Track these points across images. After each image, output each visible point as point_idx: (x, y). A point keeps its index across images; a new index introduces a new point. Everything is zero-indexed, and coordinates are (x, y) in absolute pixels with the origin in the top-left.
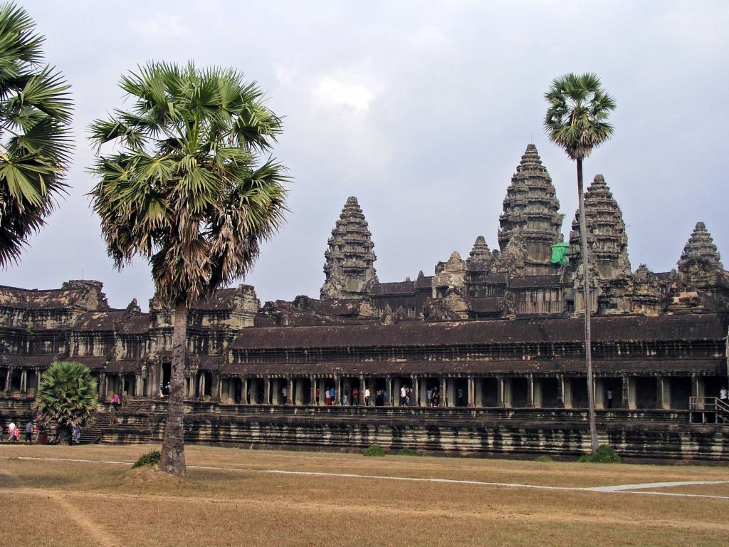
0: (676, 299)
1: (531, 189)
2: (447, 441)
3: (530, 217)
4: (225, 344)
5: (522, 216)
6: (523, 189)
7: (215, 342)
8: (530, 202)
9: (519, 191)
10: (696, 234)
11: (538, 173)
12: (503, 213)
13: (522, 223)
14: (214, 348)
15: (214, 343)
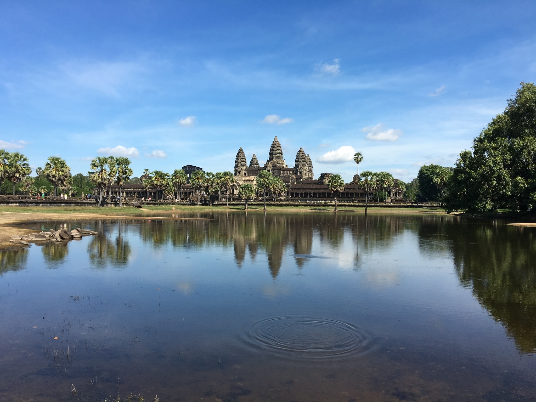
8: (277, 150)
9: (275, 147)
11: (278, 143)
12: (270, 152)
13: (276, 154)
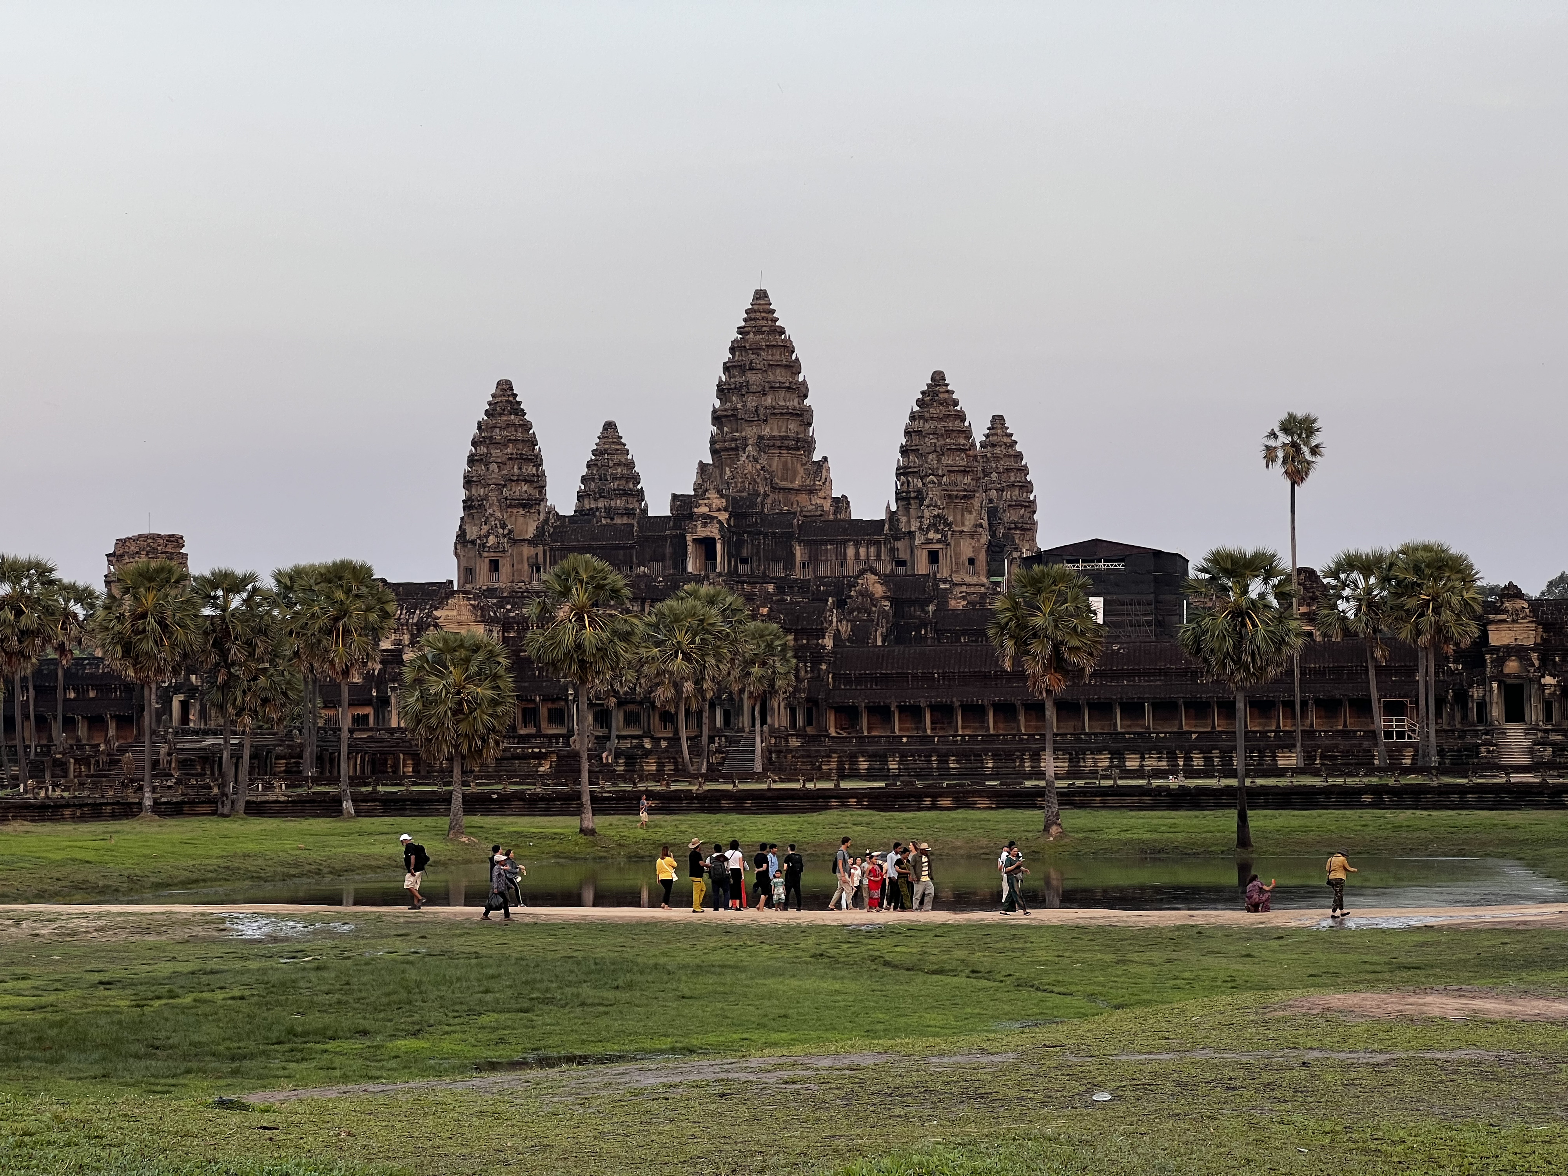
1: (770, 365)
3: (774, 414)
4: (824, 667)
5: (762, 411)
6: (758, 367)
7: (809, 665)
8: (771, 387)
9: (755, 370)
10: (993, 435)
11: (773, 339)
12: (718, 403)
13: (762, 422)
14: (806, 671)
15: (806, 666)
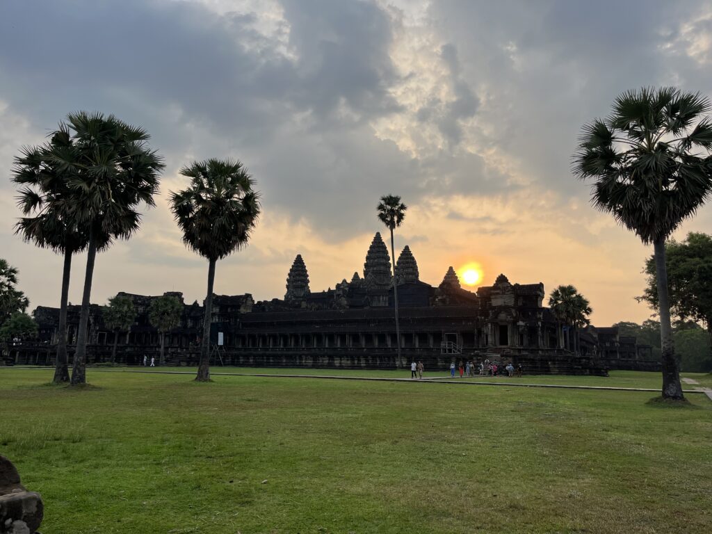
0: (437, 300)
2: (337, 362)
3: (377, 264)
4: (238, 320)
10: (449, 272)
11: (381, 245)
12: (366, 262)
13: (374, 266)
